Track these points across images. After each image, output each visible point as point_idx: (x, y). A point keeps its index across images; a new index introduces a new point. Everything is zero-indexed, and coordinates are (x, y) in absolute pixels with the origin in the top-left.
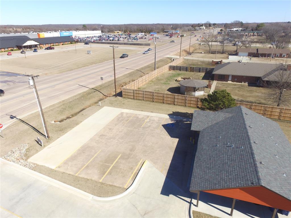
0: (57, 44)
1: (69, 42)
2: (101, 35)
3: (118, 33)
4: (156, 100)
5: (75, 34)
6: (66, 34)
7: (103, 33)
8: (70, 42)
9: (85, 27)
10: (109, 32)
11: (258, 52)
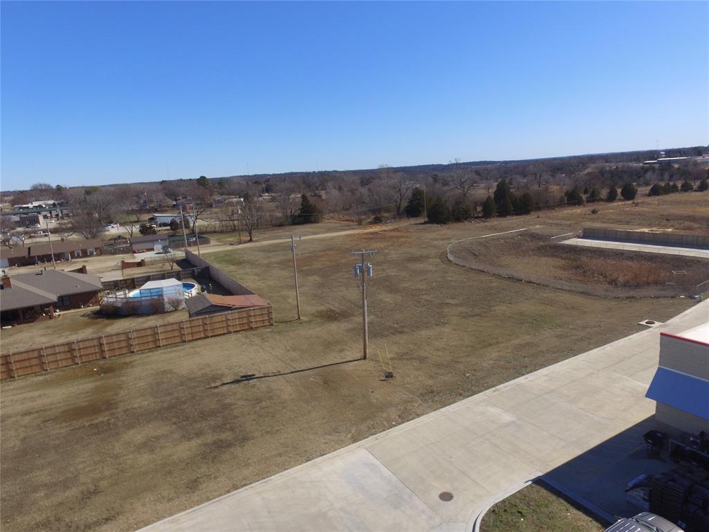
11: (32, 255)
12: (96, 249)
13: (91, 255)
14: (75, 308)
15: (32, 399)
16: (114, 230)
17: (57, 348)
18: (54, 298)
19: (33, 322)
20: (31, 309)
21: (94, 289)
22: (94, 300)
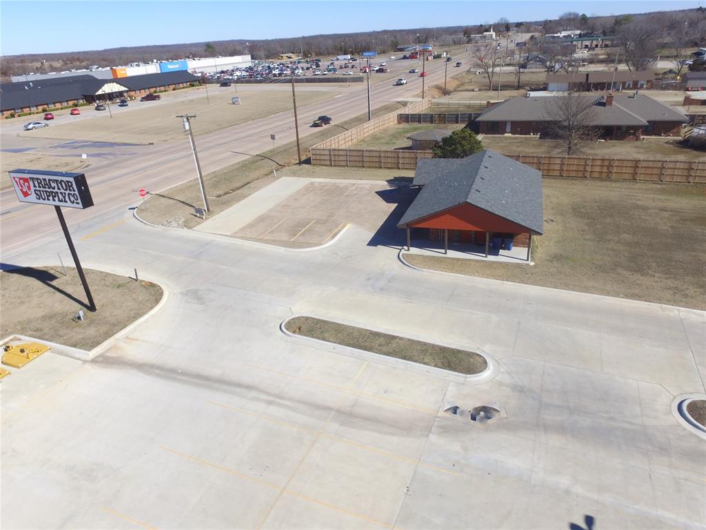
0: (162, 88)
1: (186, 82)
2: (252, 65)
3: (290, 58)
4: (368, 164)
5: (196, 66)
6: (173, 66)
7: (257, 62)
8: (188, 84)
9: (210, 50)
10: (268, 57)
11: (589, 81)
13: (642, 87)
14: (656, 135)
15: (660, 200)
18: (644, 122)
19: (622, 139)
22: (675, 130)
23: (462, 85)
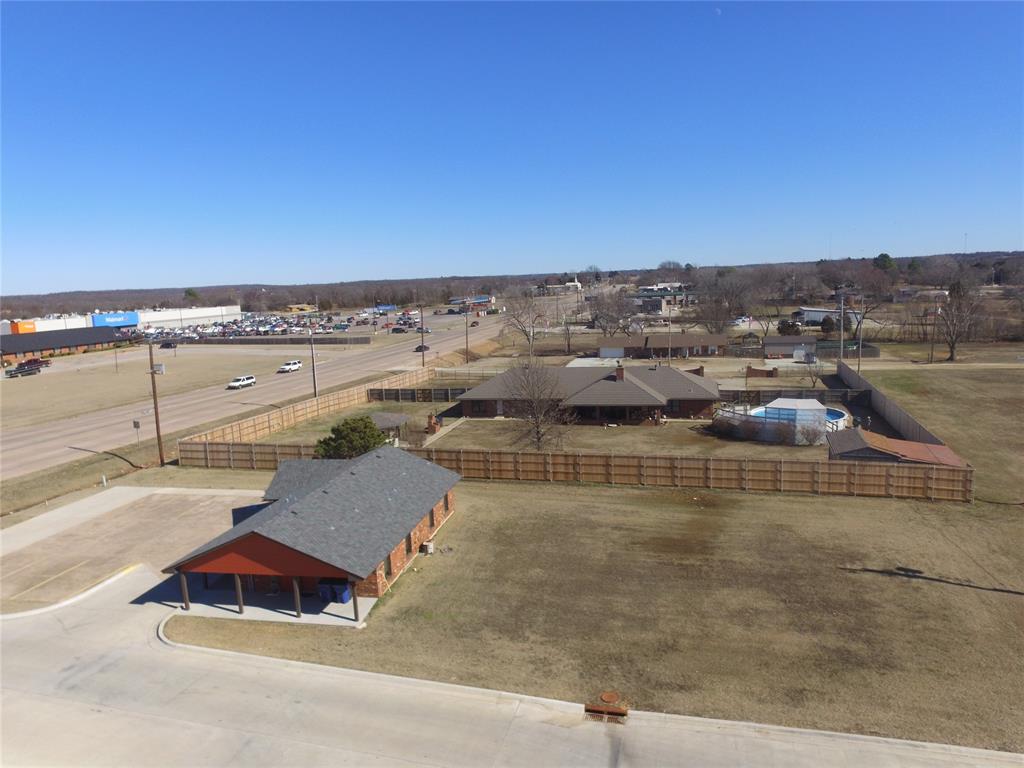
0: (66, 350)
1: (109, 342)
2: (239, 318)
3: (302, 310)
5: (149, 320)
6: (113, 319)
7: (249, 314)
8: (112, 344)
9: (191, 297)
10: (271, 308)
11: (648, 346)
12: (719, 347)
13: (713, 354)
14: (683, 417)
15: (625, 513)
16: (744, 325)
17: (658, 461)
18: (663, 400)
20: (637, 409)
21: (709, 397)
22: (706, 411)
23: (503, 348)
